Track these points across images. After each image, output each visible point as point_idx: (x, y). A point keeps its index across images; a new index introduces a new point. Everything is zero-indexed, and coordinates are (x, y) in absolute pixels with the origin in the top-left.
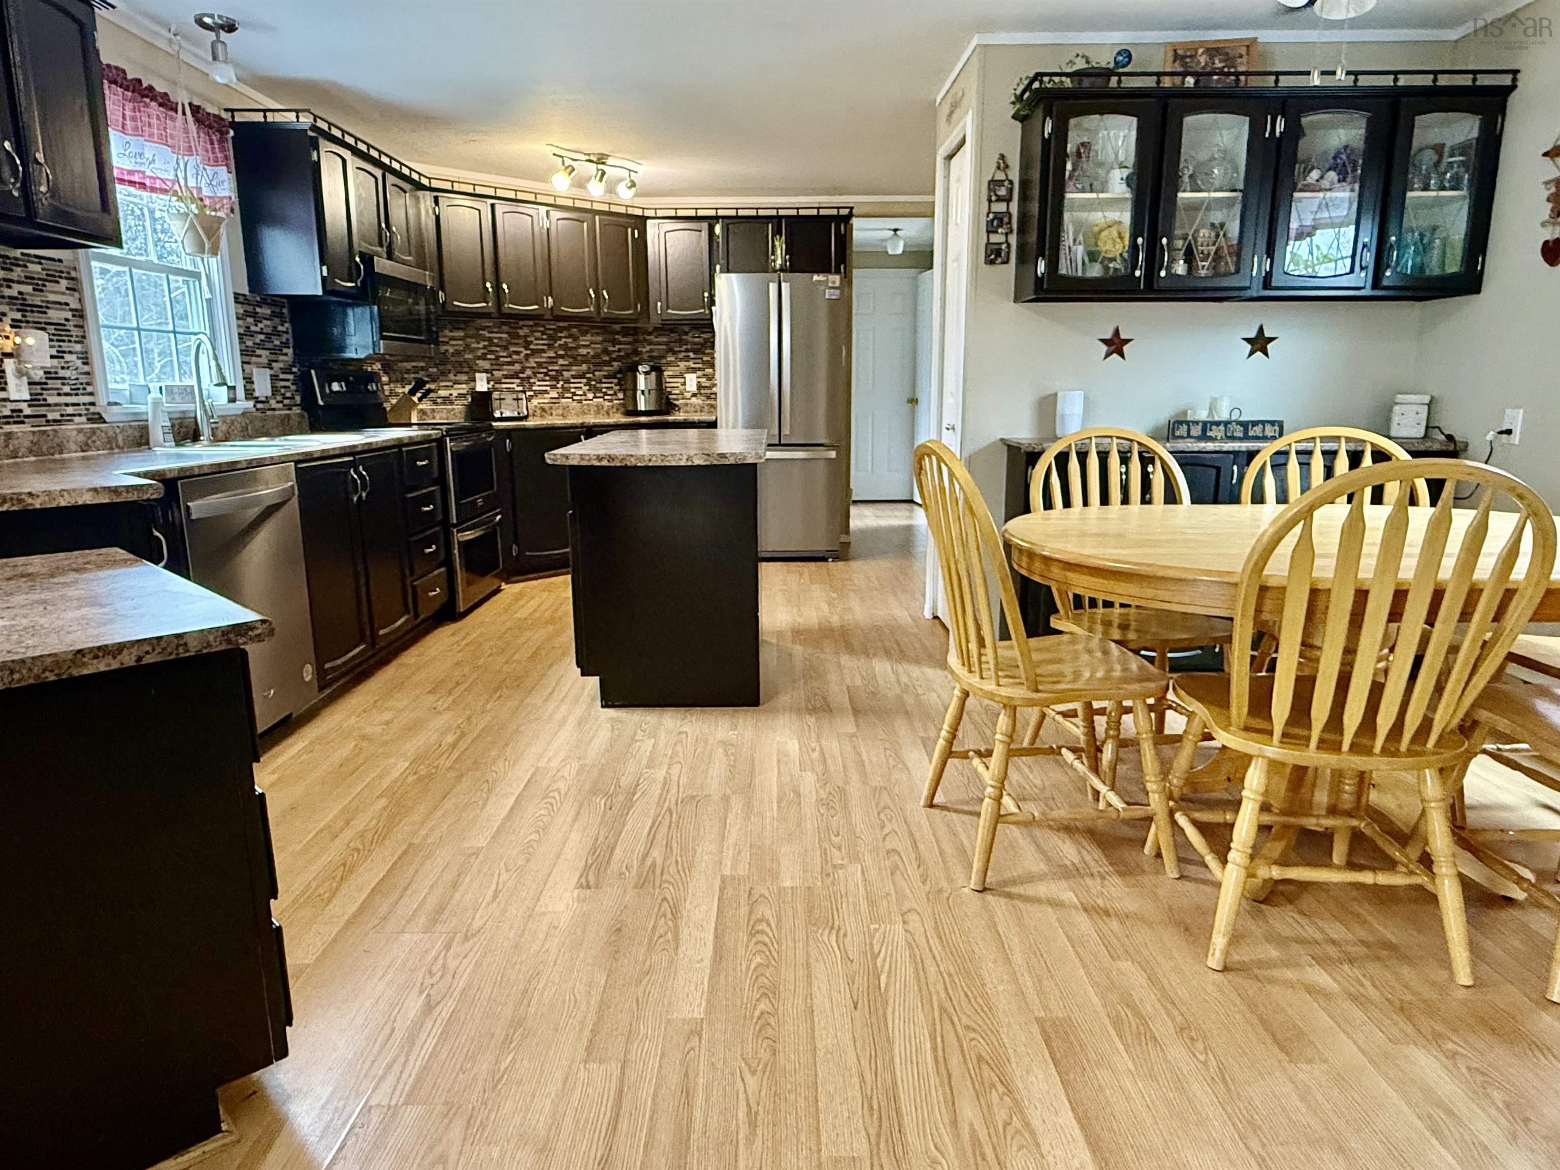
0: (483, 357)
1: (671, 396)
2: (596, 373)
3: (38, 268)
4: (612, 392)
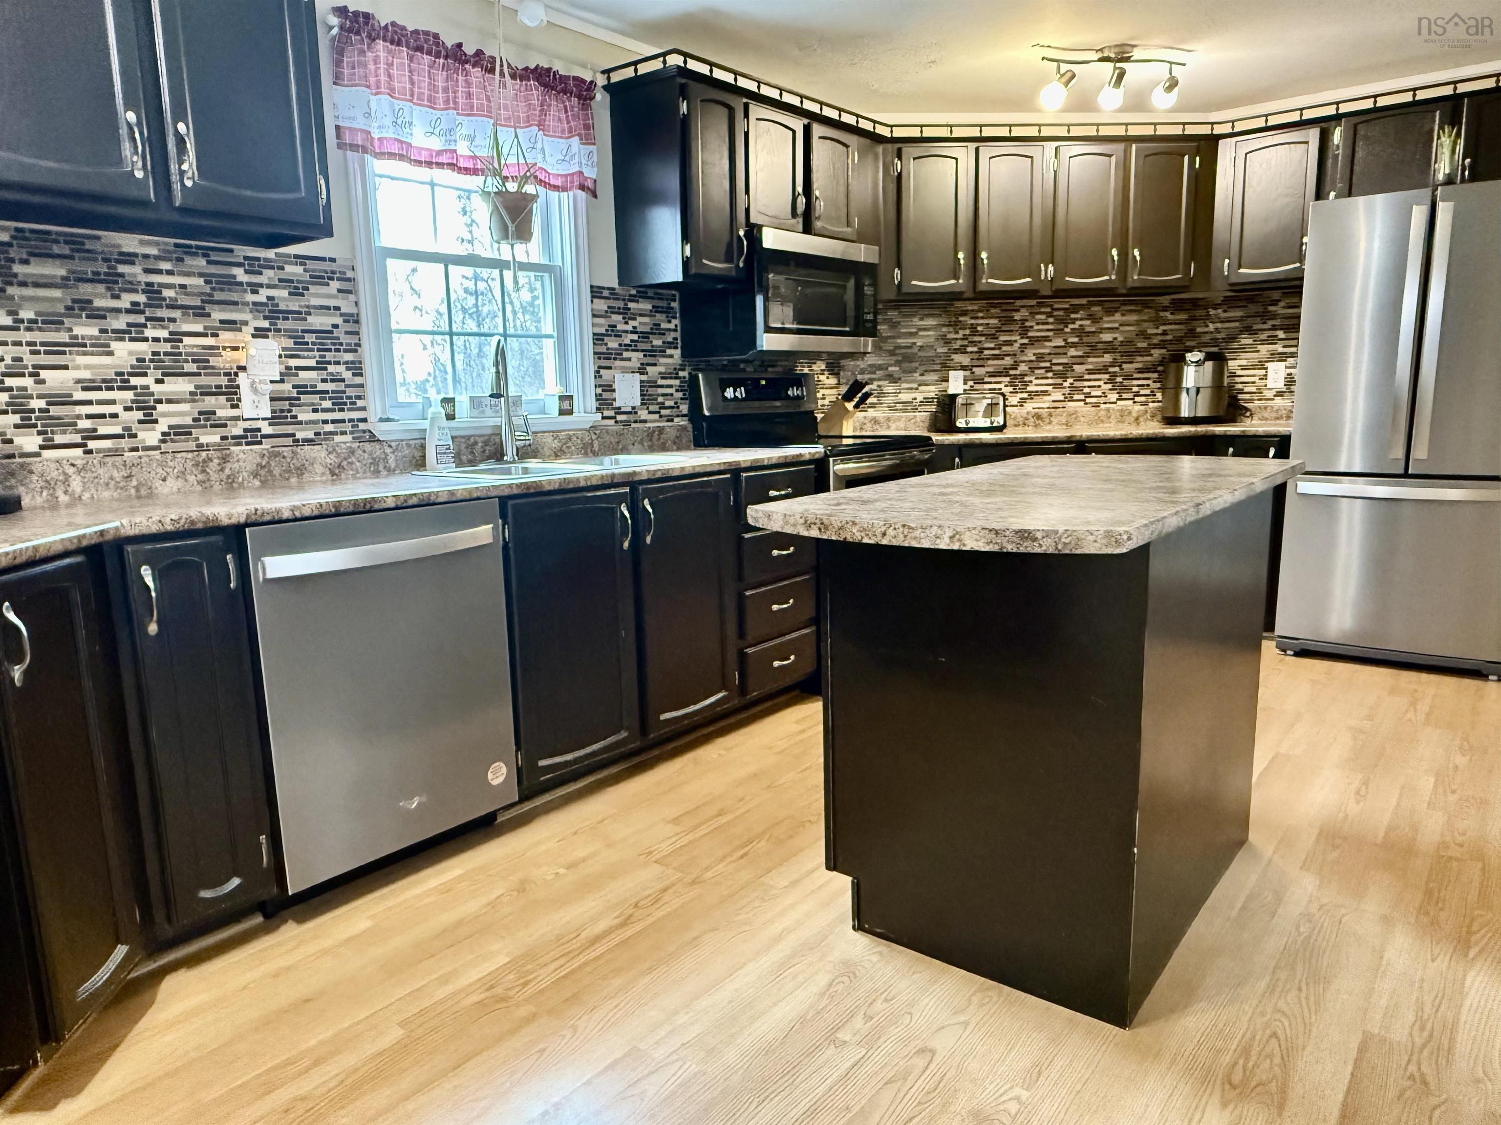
0: (962, 350)
1: (1240, 396)
2: (1124, 366)
3: (299, 269)
4: (1148, 392)
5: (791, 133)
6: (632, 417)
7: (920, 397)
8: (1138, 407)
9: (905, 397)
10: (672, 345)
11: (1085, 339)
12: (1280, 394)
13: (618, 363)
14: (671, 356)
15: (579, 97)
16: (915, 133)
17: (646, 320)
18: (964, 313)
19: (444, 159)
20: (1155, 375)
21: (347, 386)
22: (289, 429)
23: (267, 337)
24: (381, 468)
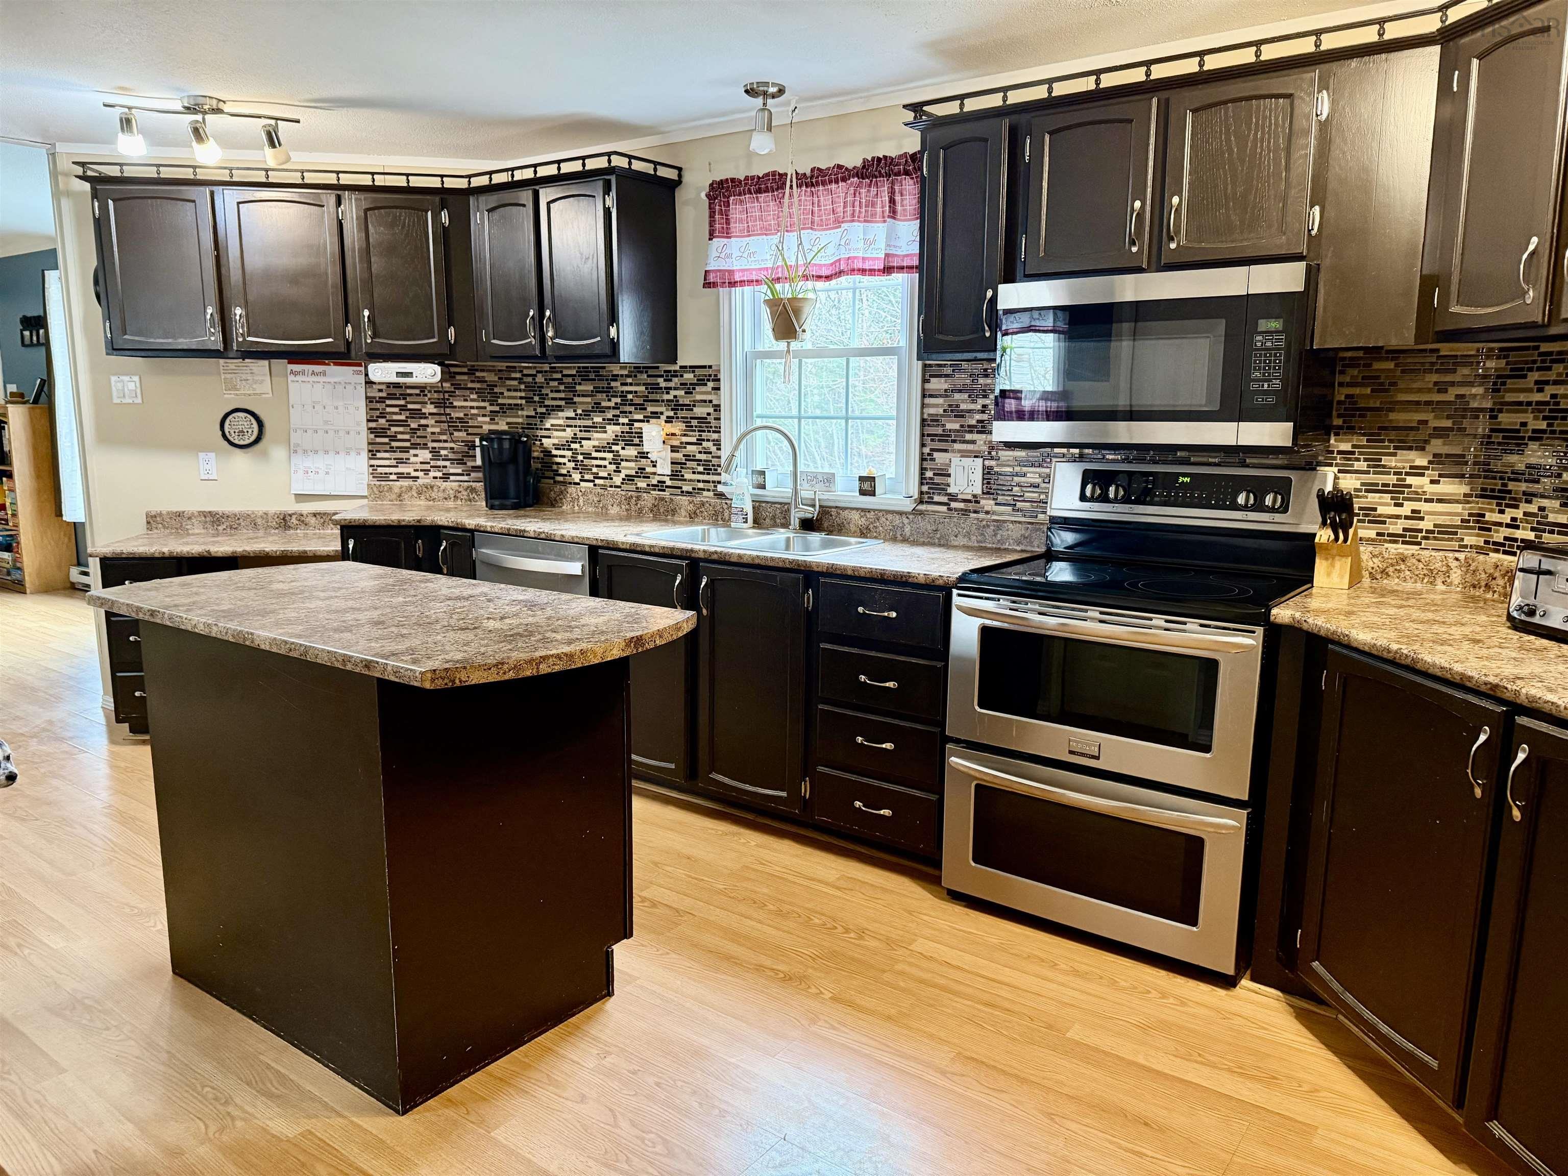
6: (972, 507)
13: (957, 446)
21: (713, 457)
22: (679, 483)
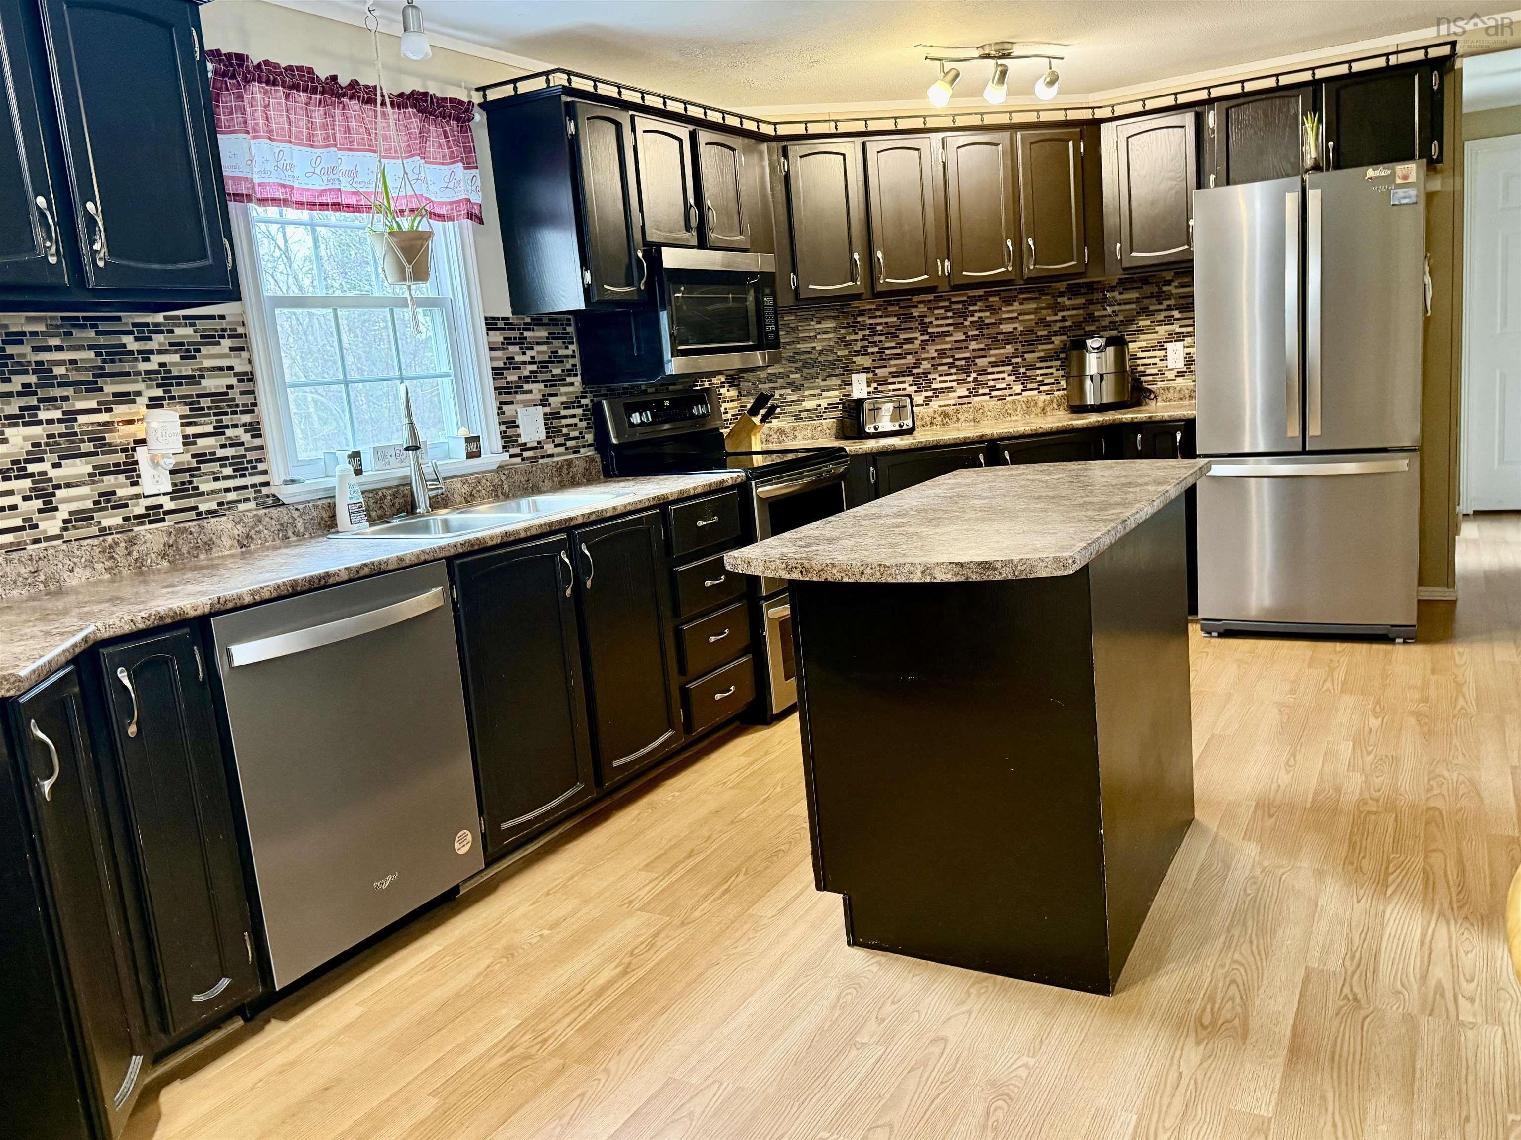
0: (863, 352)
1: (1143, 379)
2: (1026, 356)
3: (189, 331)
4: (1052, 381)
5: (677, 142)
6: (539, 453)
7: (824, 404)
8: (1043, 397)
9: (809, 404)
10: (571, 372)
11: (985, 331)
12: (1181, 374)
13: (519, 397)
14: (572, 384)
15: (458, 120)
16: (799, 129)
17: (544, 348)
18: (862, 313)
19: (328, 199)
20: (1058, 363)
21: (246, 450)
22: (191, 502)
23: (162, 406)
24: (290, 534)
